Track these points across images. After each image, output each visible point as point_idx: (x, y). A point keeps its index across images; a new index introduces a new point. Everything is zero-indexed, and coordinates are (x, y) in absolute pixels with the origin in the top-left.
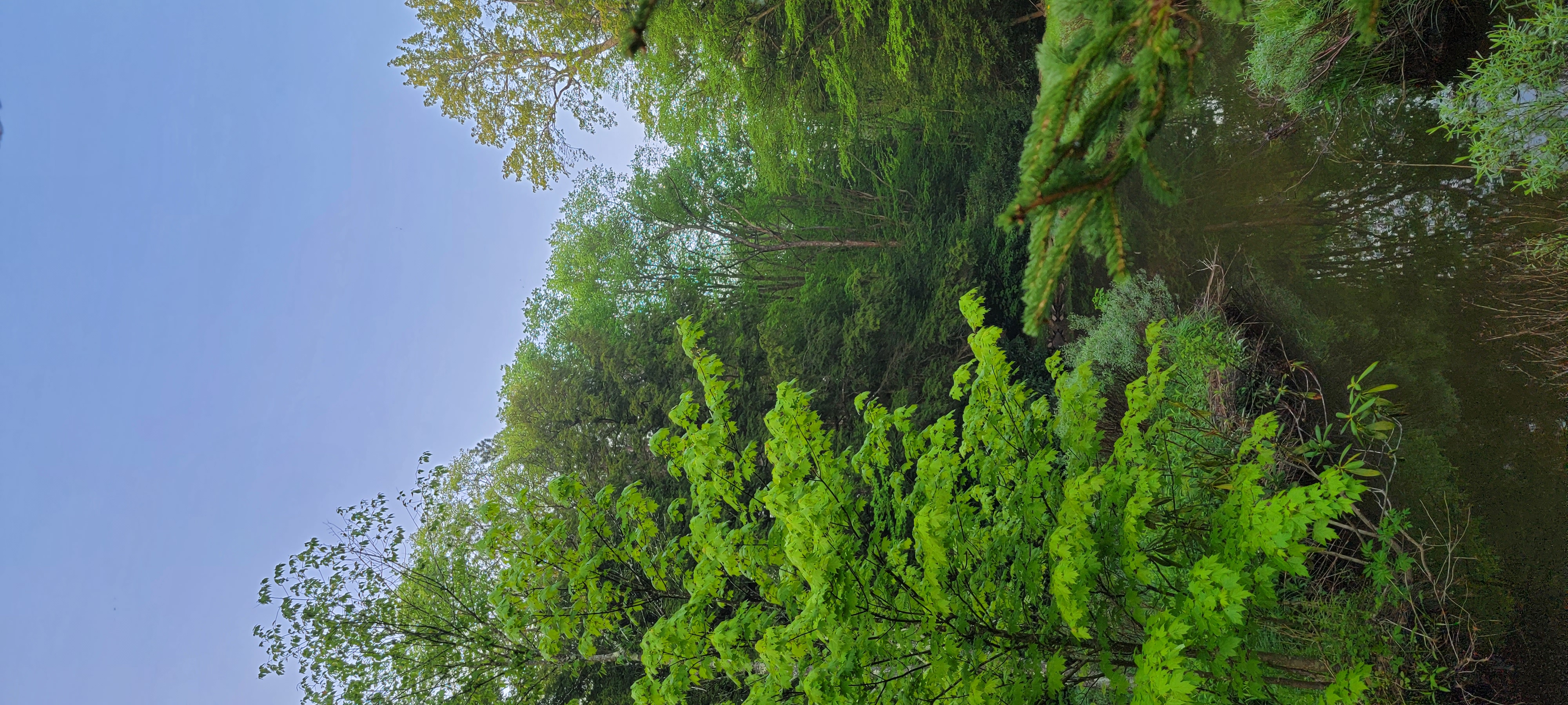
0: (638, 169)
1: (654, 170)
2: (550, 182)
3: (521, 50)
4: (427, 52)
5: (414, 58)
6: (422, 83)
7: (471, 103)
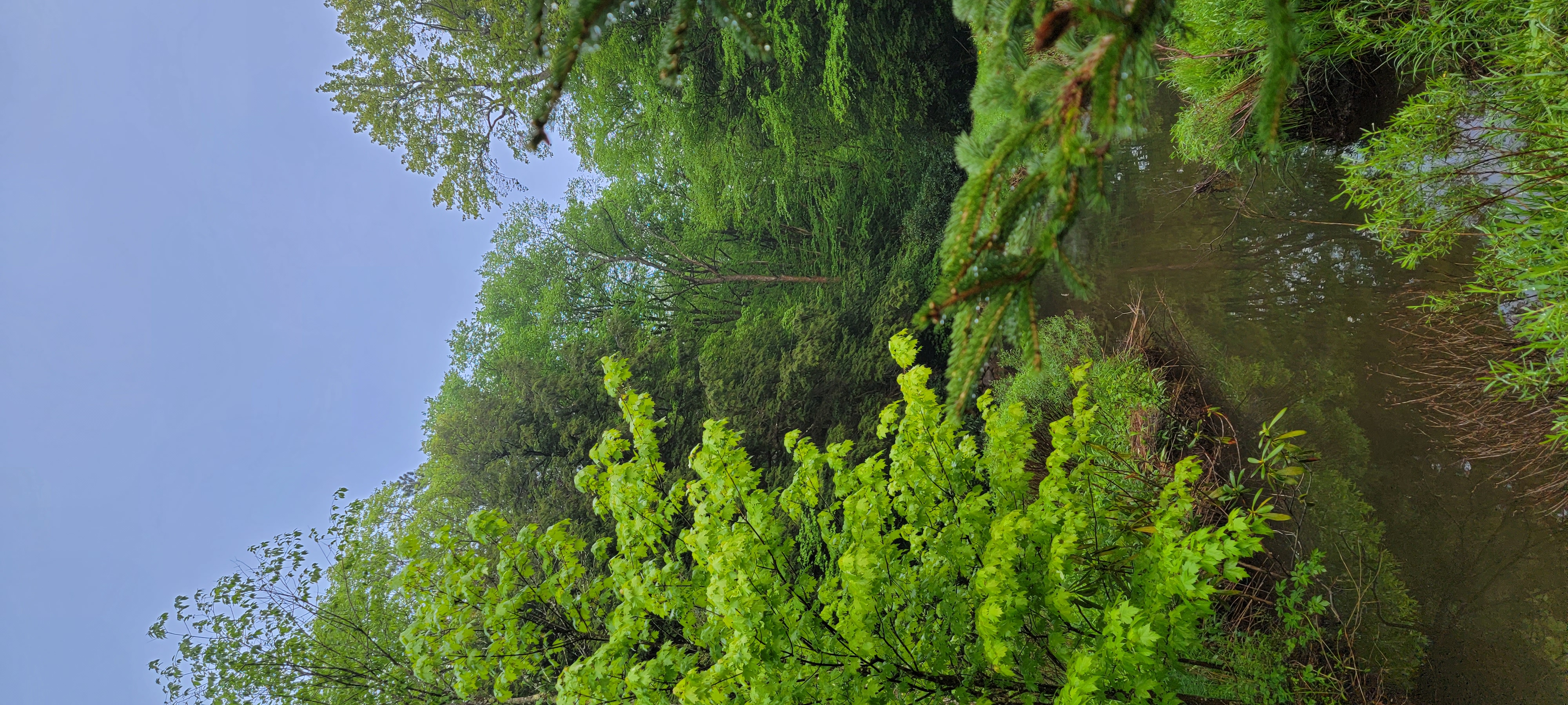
0: (573, 200)
1: (588, 202)
2: (482, 210)
3: (455, 79)
4: (357, 78)
5: (345, 84)
6: (352, 110)
7: (401, 130)
